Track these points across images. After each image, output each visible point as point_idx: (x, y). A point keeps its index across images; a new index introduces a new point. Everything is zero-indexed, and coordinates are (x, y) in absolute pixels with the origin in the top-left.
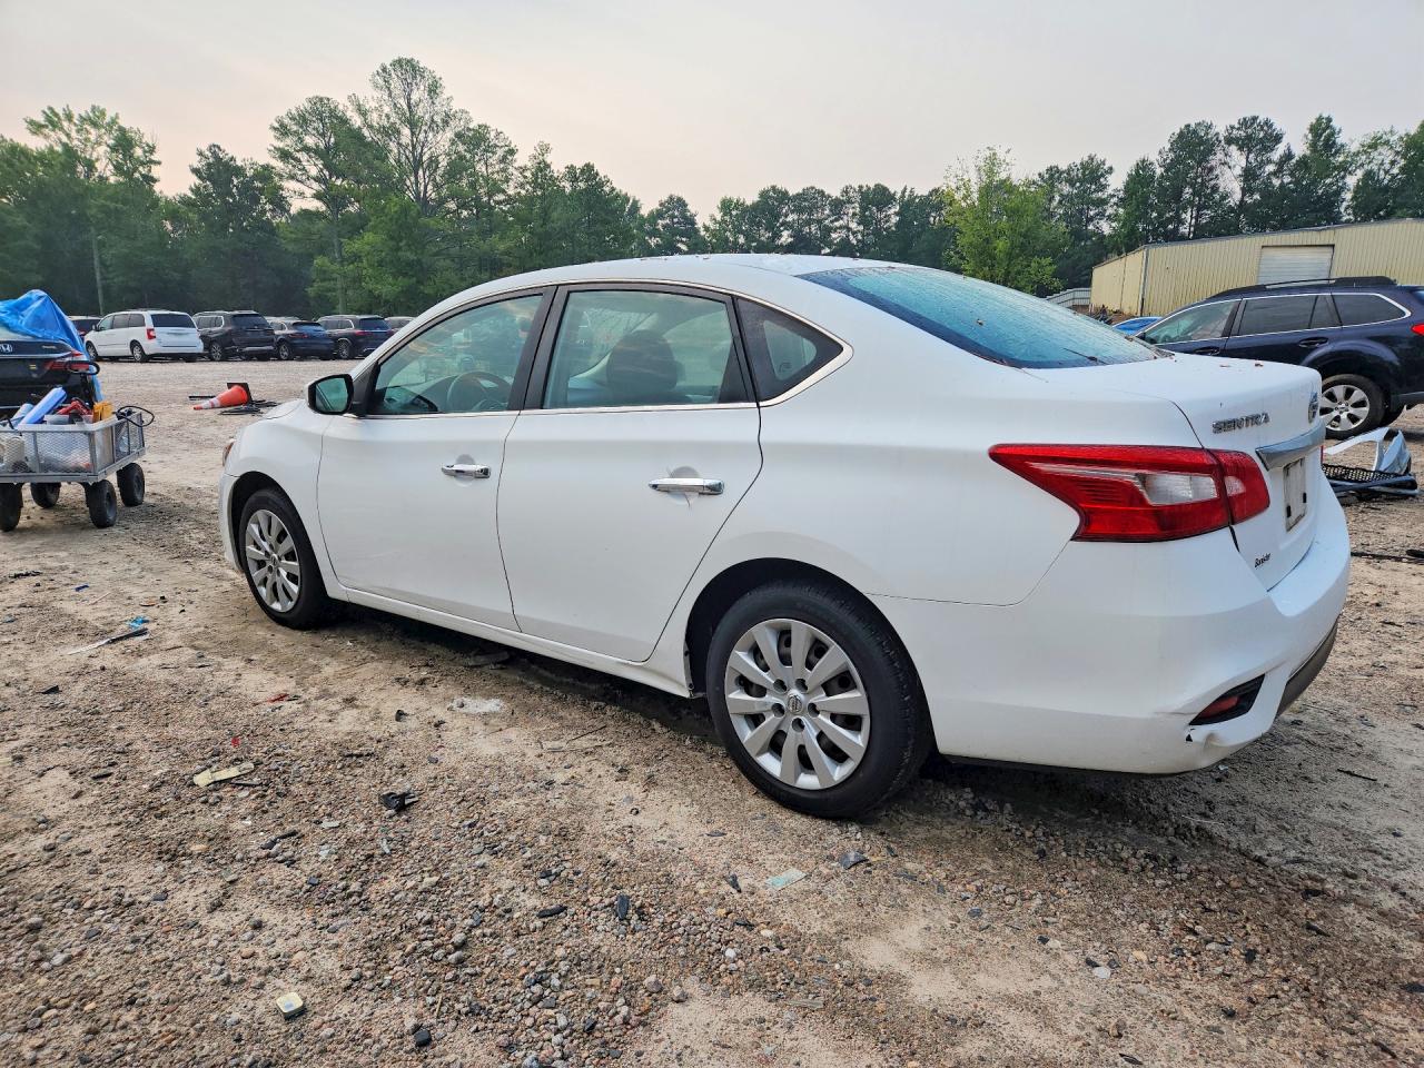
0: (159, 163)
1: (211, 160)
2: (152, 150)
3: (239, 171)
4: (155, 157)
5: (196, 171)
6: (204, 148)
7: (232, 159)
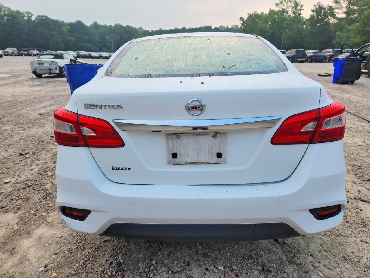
0: (303, 10)
1: (317, 7)
2: (302, 6)
3: (324, 9)
4: (302, 8)
5: (312, 10)
6: (316, 3)
7: (323, 5)
